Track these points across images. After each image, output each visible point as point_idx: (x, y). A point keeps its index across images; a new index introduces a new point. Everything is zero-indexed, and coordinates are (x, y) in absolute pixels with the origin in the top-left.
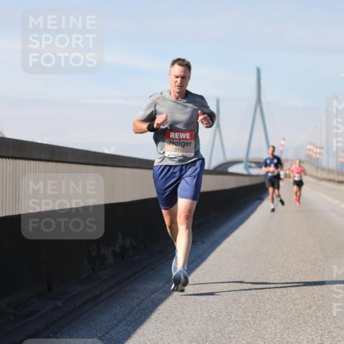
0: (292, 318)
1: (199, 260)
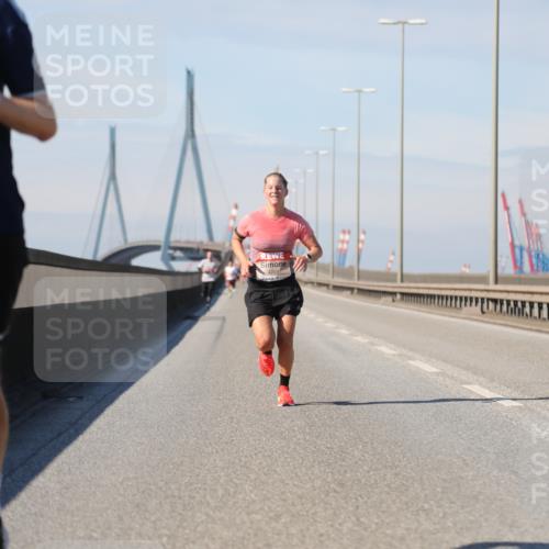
0: (244, 538)
1: (72, 431)
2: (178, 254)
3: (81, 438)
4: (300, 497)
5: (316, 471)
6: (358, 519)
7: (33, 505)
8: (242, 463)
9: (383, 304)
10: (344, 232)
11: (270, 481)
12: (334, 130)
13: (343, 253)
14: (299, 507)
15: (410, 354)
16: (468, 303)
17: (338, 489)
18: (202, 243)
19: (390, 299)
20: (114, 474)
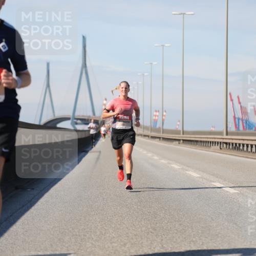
1: (29, 205)
2: (79, 121)
3: (33, 208)
4: (135, 235)
5: (143, 223)
6: (162, 246)
7: (11, 239)
8: (108, 220)
9: (174, 145)
10: (156, 111)
11: (121, 228)
12: (151, 64)
13: (156, 121)
14: (135, 240)
15: (187, 168)
16: (214, 144)
17: (153, 231)
18: (89, 116)
19: (177, 142)
20: (48, 225)
